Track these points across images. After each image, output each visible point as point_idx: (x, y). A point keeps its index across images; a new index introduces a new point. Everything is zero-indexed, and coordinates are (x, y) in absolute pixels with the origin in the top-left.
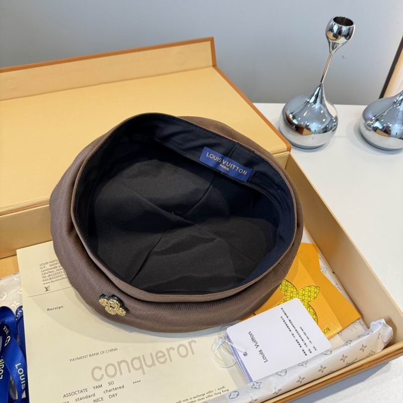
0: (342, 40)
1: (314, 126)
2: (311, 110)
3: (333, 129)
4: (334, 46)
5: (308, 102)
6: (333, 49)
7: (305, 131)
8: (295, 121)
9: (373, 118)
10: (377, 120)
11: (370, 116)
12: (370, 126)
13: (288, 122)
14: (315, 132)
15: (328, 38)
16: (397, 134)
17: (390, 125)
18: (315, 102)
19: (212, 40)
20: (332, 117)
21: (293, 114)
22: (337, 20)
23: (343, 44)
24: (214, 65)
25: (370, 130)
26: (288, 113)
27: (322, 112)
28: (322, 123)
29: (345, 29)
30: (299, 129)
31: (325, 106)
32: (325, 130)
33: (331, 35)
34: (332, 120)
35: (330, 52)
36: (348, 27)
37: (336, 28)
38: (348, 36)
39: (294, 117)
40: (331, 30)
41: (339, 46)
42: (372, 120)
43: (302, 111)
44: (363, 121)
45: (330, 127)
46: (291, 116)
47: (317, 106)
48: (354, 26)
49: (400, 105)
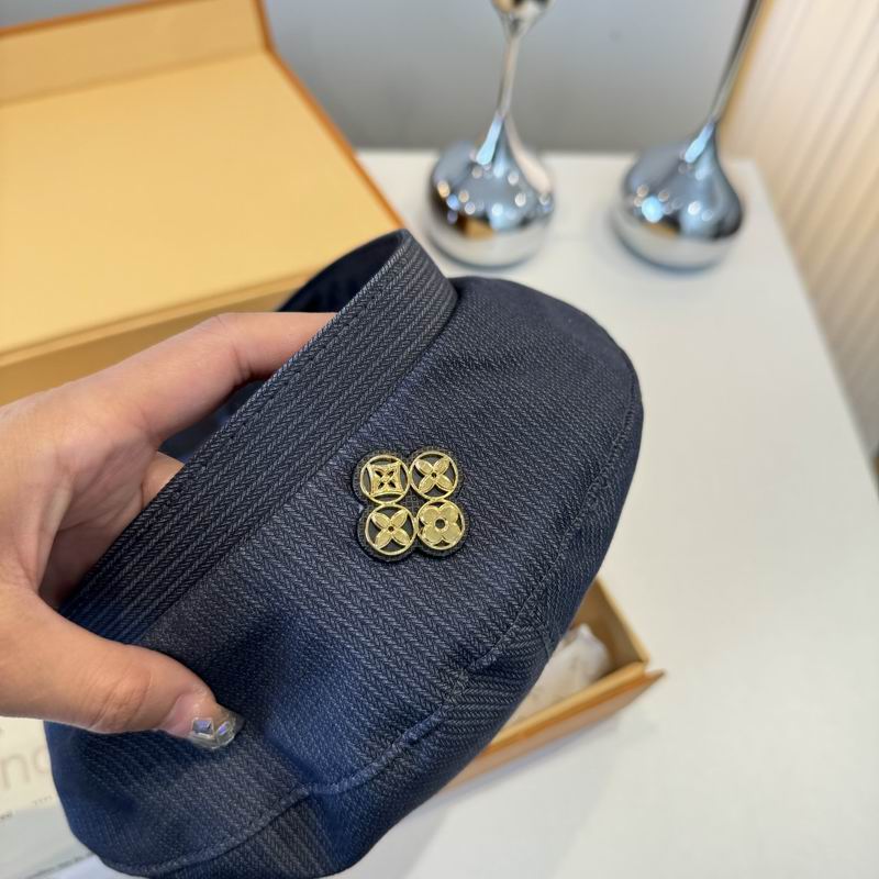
1: (498, 213)
3: (543, 220)
7: (474, 227)
8: (453, 204)
20: (539, 193)
21: (451, 185)
28: (515, 207)
30: (461, 223)
31: (516, 163)
32: (525, 222)
34: (538, 203)
39: (454, 191)
44: (622, 199)
45: (535, 216)
46: (444, 191)
47: (500, 170)
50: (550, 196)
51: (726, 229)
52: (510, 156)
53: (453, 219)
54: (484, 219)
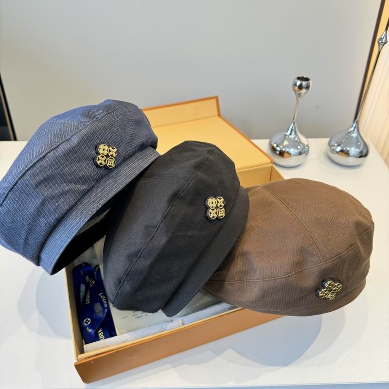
0: (304, 91)
1: (292, 151)
2: (289, 140)
3: (306, 153)
4: (299, 95)
5: (286, 135)
6: (299, 97)
7: (286, 155)
8: (278, 149)
9: (336, 145)
10: (339, 145)
11: (333, 143)
12: (334, 150)
13: (274, 149)
14: (293, 155)
15: (294, 90)
16: (353, 155)
17: (348, 149)
18: (291, 134)
19: (216, 98)
20: (304, 145)
21: (277, 144)
22: (299, 78)
23: (305, 93)
24: (219, 115)
25: (334, 153)
26: (273, 143)
27: (296, 139)
28: (298, 149)
29: (304, 83)
30: (282, 154)
31: (297, 135)
32: (300, 153)
33: (296, 88)
34: (304, 147)
35: (297, 99)
36: (307, 82)
37: (298, 83)
38: (308, 87)
39: (277, 146)
40: (295, 85)
41: (303, 95)
42: (335, 146)
43: (283, 141)
44: (329, 148)
45: (303, 152)
46: (275, 145)
47: (293, 136)
48: (311, 81)
49: (353, 133)
50: (307, 146)
51: (363, 155)
52: (295, 133)
53: (278, 152)
54: (288, 153)
